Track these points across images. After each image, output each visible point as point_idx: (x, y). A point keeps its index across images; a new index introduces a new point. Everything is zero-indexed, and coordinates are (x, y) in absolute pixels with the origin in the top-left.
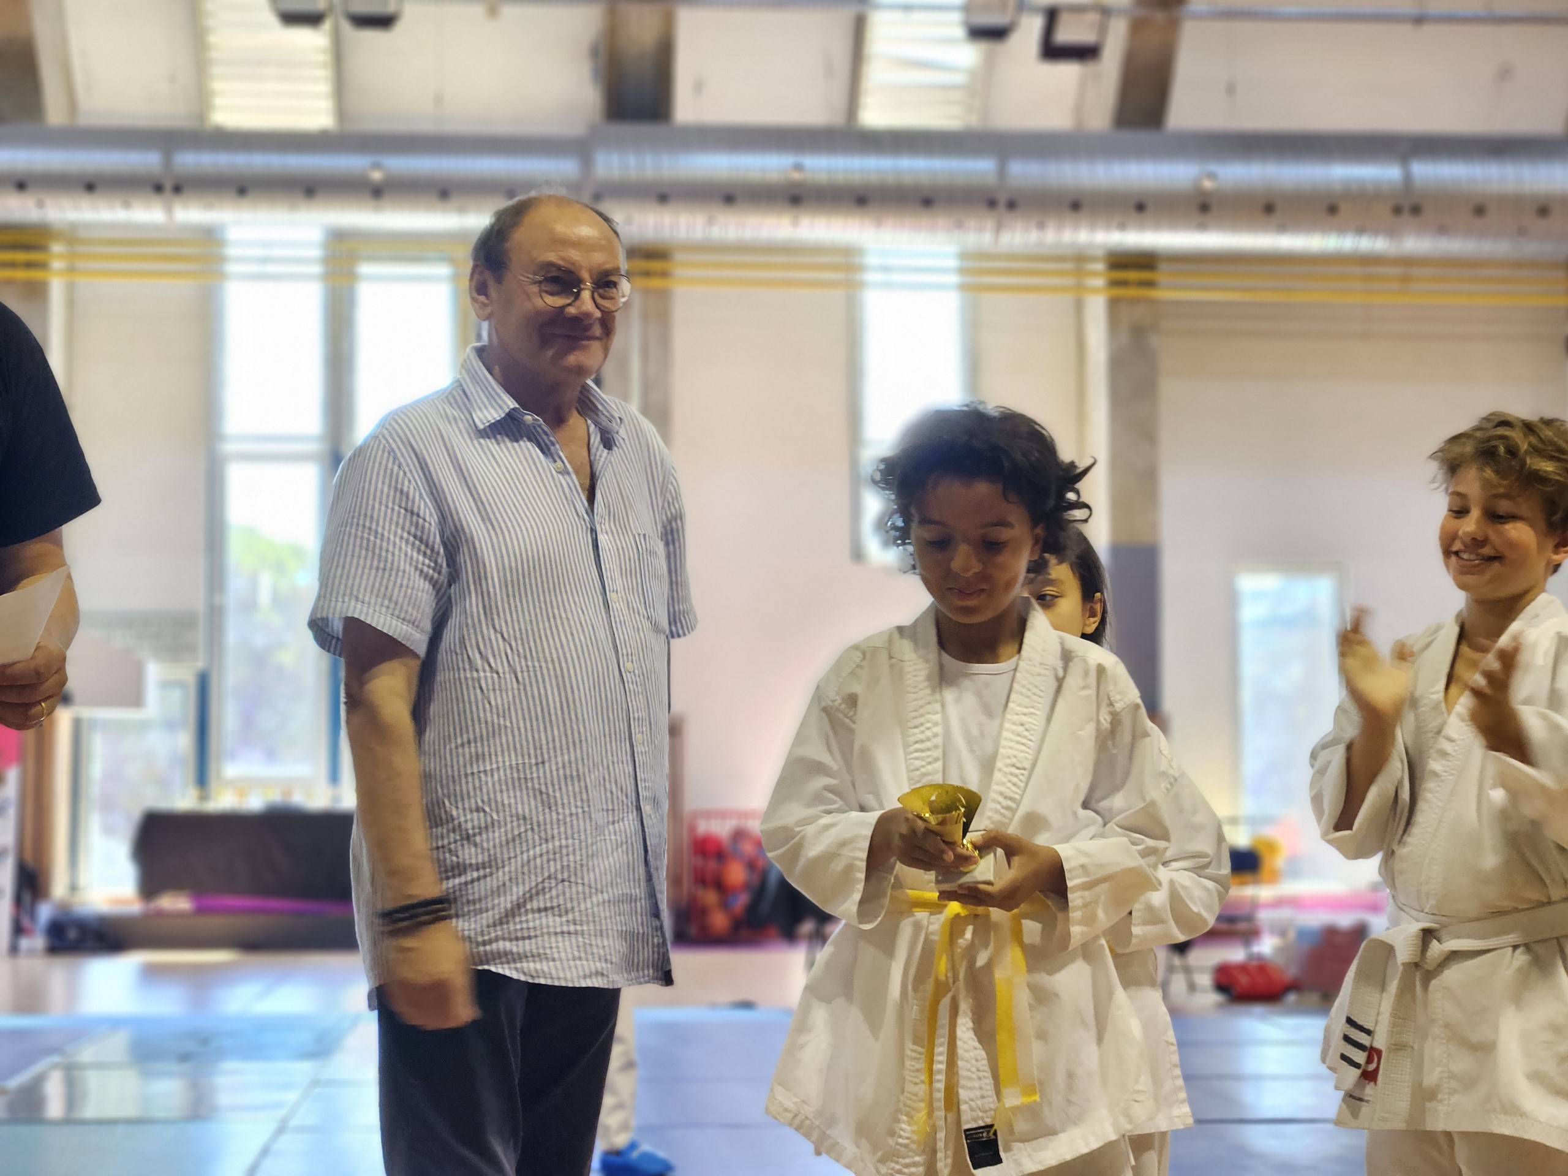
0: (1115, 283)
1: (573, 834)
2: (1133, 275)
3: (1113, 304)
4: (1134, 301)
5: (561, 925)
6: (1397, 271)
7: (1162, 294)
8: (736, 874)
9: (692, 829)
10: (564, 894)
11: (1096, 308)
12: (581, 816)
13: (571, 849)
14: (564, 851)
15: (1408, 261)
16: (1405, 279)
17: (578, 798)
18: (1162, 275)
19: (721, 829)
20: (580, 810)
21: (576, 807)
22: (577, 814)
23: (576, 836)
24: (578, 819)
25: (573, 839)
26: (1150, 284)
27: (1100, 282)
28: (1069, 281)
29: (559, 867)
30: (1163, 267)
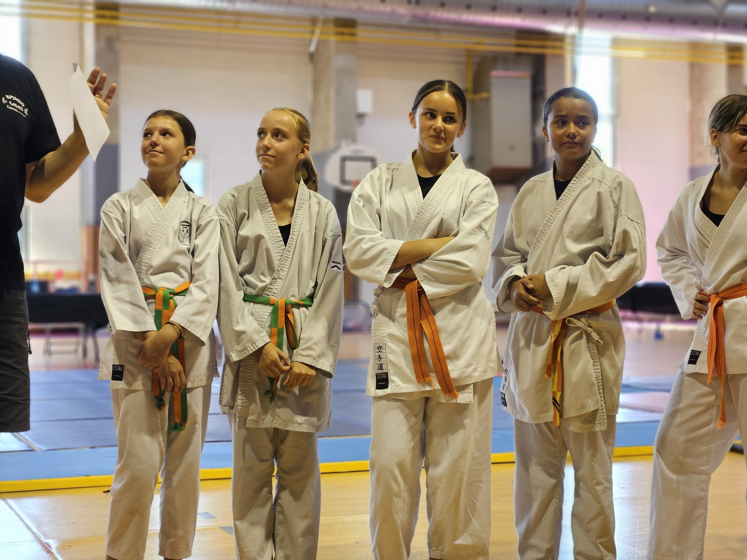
0: (98, 16)
2: (107, 13)
3: (98, 27)
4: (108, 26)
6: (233, 18)
7: (122, 23)
11: (89, 28)
15: (238, 14)
16: (237, 22)
18: (122, 14)
26: (116, 18)
27: (91, 15)
28: (76, 14)
30: (122, 10)
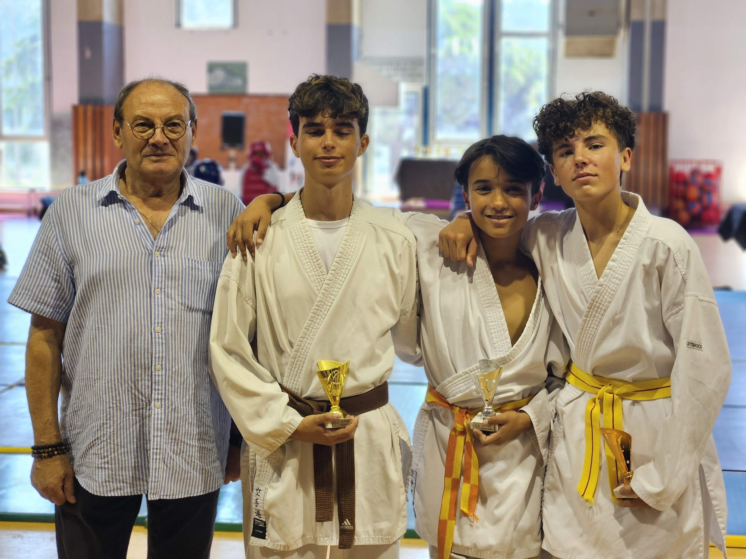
1: (110, 418)
5: (101, 464)
8: (694, 193)
9: (672, 169)
10: (104, 447)
12: (115, 408)
13: (108, 425)
14: (105, 426)
17: (114, 399)
19: (686, 169)
20: (115, 405)
21: (113, 403)
22: (113, 407)
23: (112, 419)
24: (113, 409)
25: (110, 420)
29: (102, 434)
